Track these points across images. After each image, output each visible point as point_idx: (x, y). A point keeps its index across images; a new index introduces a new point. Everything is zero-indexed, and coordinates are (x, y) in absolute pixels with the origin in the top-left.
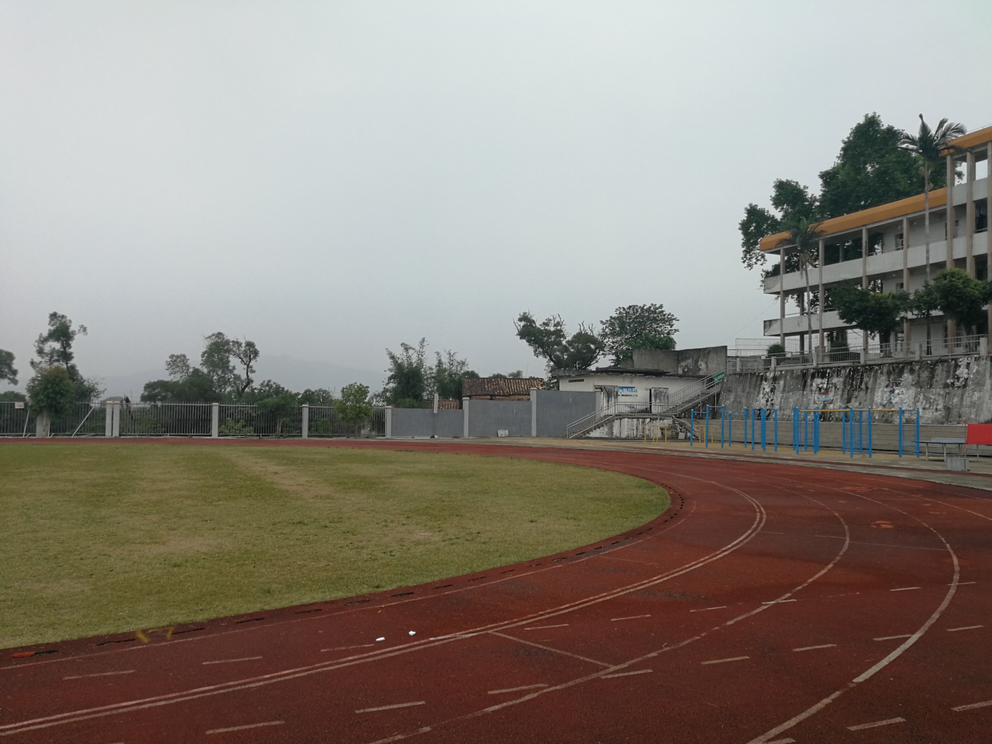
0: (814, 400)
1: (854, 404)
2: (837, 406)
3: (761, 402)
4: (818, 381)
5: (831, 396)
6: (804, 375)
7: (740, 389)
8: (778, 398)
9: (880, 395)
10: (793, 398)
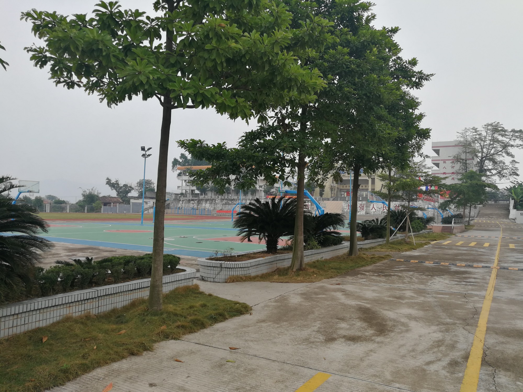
0: (191, 205)
1: (199, 206)
2: (196, 207)
3: (180, 205)
4: (192, 202)
5: (195, 205)
6: (189, 200)
7: (174, 203)
8: (183, 205)
9: (204, 205)
10: (187, 205)
